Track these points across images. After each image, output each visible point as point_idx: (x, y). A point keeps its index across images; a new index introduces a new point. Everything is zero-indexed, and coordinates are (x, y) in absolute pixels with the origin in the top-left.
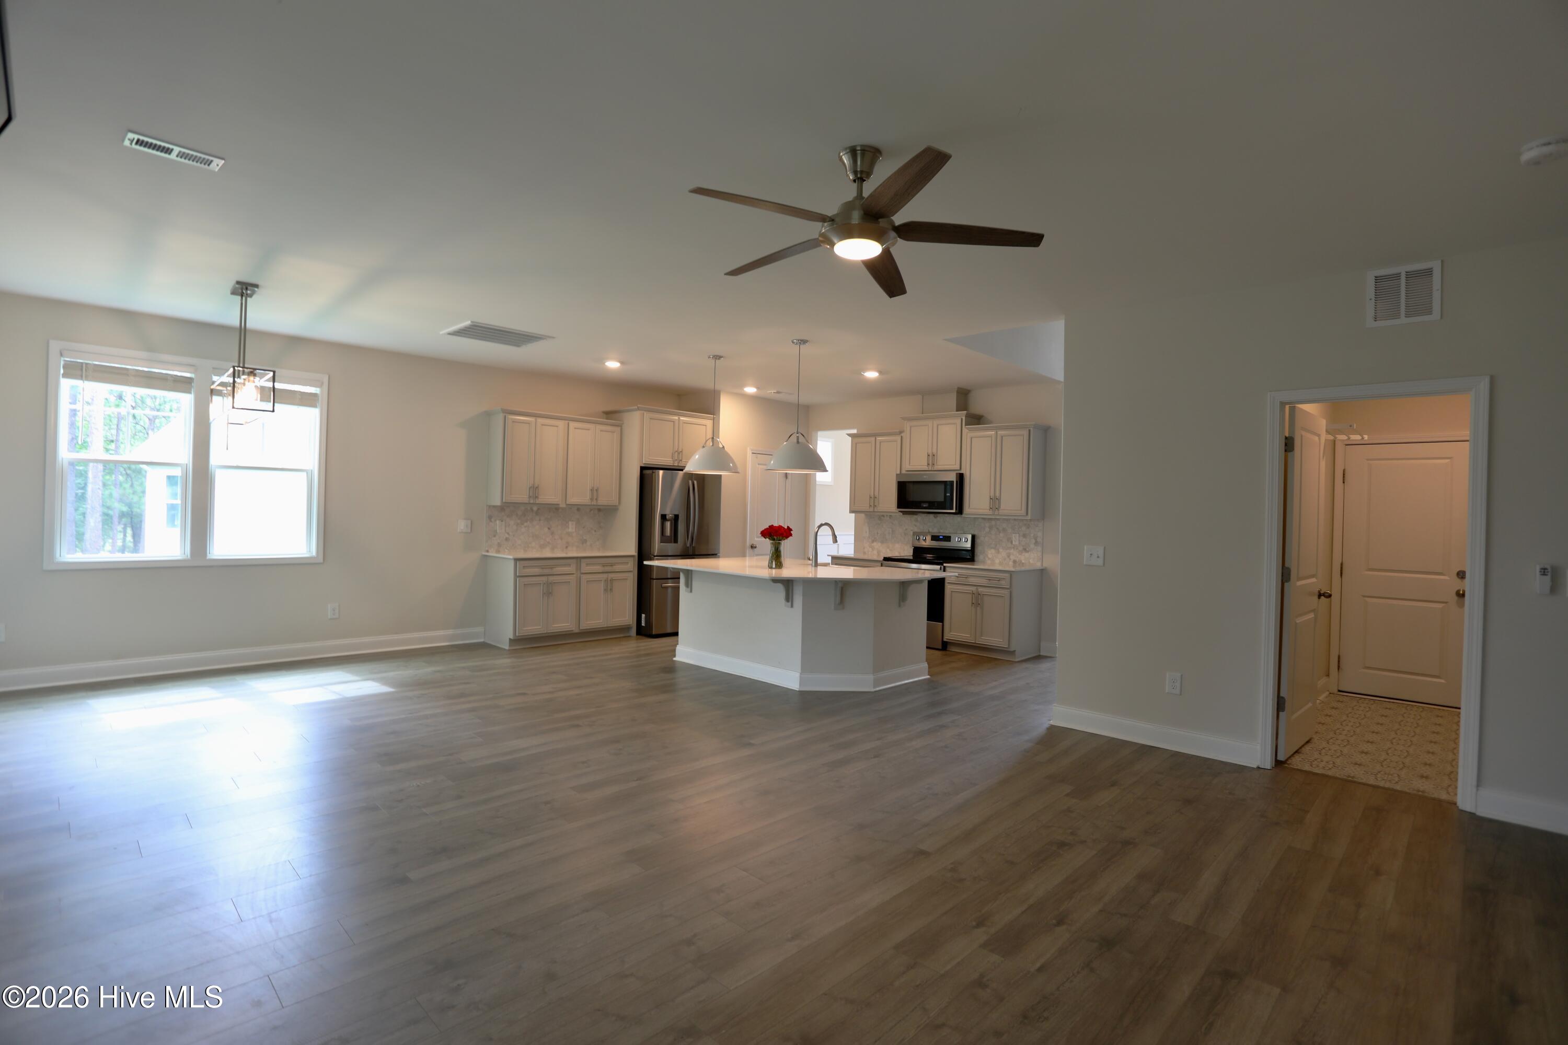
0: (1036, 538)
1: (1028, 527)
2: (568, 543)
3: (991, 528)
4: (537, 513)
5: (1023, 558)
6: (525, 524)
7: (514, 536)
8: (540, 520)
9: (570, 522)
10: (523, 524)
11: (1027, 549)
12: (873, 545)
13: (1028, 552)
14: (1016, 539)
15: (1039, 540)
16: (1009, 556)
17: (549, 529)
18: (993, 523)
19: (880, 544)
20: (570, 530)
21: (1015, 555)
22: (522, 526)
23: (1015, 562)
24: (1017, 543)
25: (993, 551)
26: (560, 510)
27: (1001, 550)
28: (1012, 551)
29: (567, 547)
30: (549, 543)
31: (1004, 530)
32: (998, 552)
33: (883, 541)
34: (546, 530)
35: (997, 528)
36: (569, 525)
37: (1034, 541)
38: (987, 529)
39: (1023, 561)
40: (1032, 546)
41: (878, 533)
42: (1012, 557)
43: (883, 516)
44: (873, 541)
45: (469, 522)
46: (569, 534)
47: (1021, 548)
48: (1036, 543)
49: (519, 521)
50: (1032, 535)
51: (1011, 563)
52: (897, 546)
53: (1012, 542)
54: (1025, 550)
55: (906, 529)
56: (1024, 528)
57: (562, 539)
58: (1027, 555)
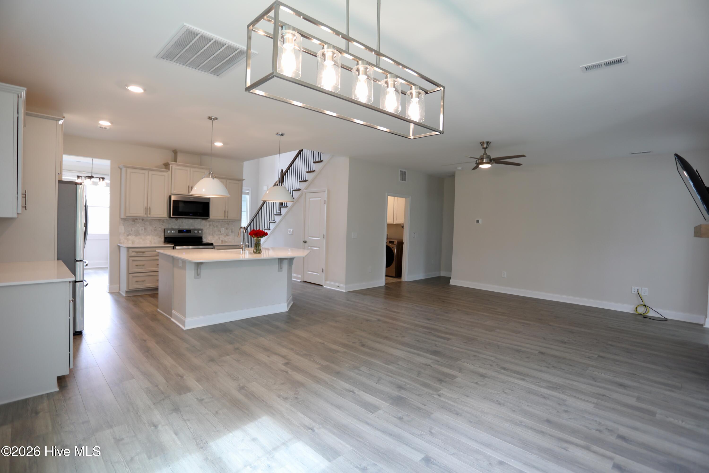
0: (232, 229)
1: (228, 224)
3: (210, 225)
5: (226, 239)
11: (228, 235)
12: (128, 237)
13: (228, 236)
14: (223, 230)
15: (233, 230)
16: (219, 238)
18: (211, 223)
19: (134, 237)
21: (222, 238)
23: (222, 241)
24: (224, 232)
25: (211, 236)
27: (215, 236)
28: (221, 236)
31: (217, 226)
32: (214, 237)
33: (137, 234)
35: (214, 226)
37: (231, 231)
38: (208, 226)
39: (226, 240)
40: (230, 233)
41: (132, 230)
42: (221, 239)
43: (137, 219)
44: (128, 235)
47: (225, 235)
48: (232, 232)
50: (230, 228)
51: (220, 242)
52: (149, 237)
53: (221, 232)
54: (227, 235)
55: (156, 227)
56: (226, 225)
58: (228, 237)
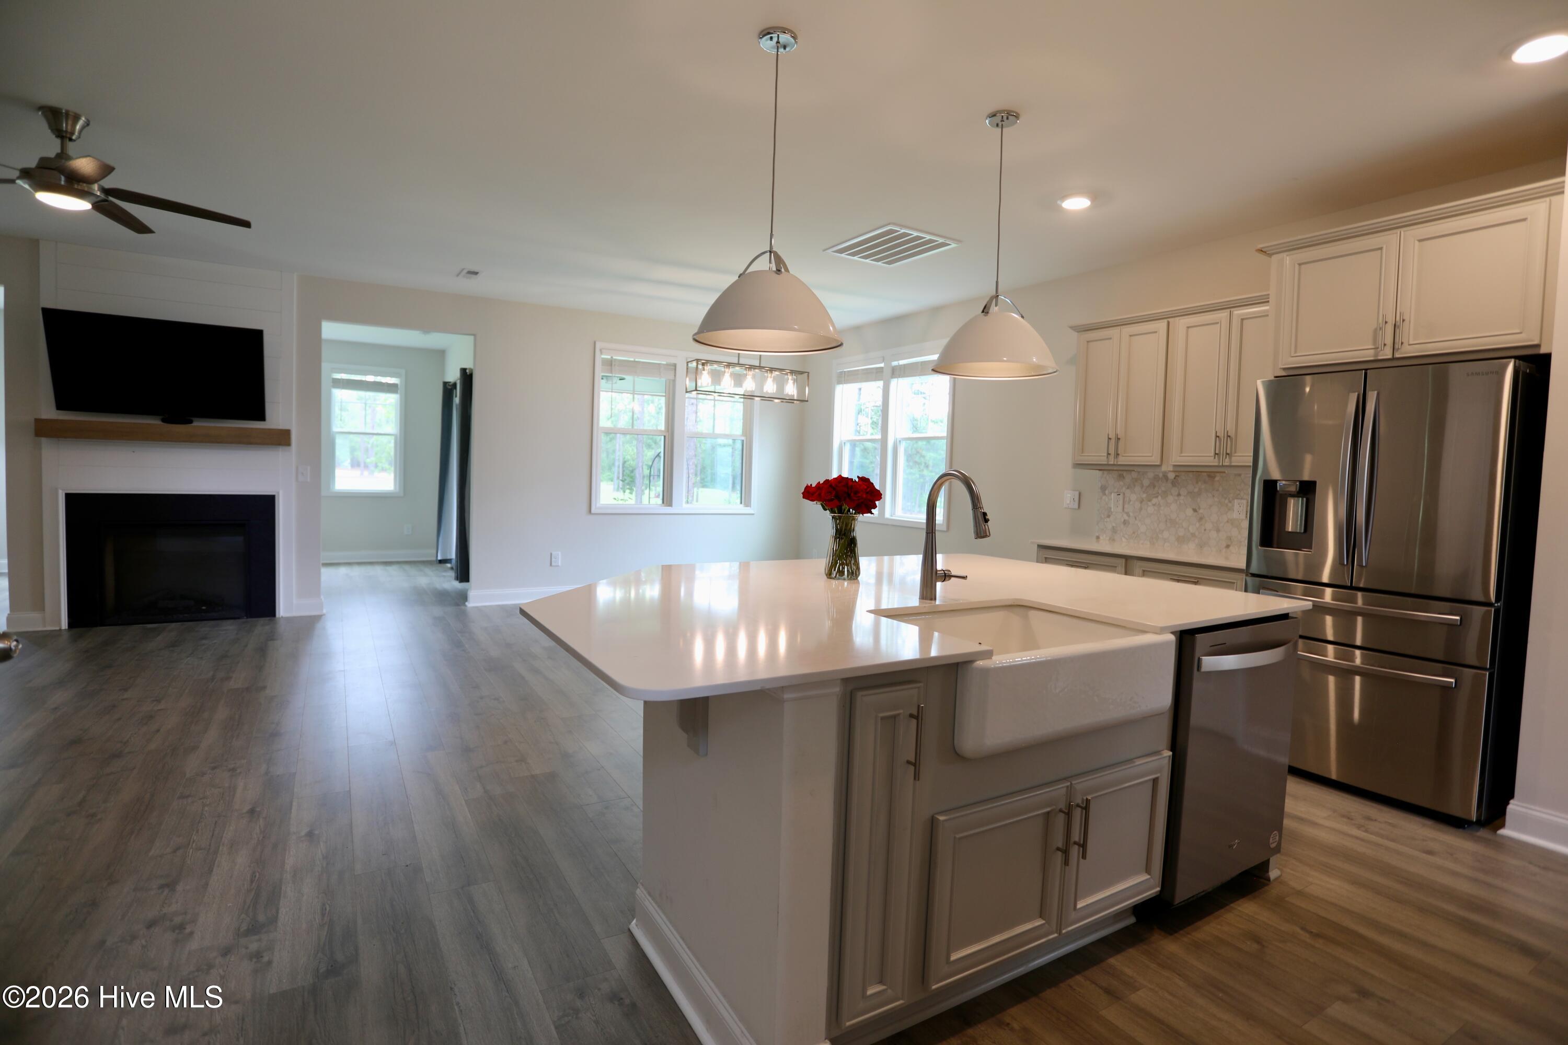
2: (1229, 538)
4: (1174, 483)
6: (1154, 501)
7: (1136, 518)
8: (1179, 495)
9: (1236, 501)
10: (1150, 501)
17: (1195, 510)
20: (1235, 515)
22: (1150, 503)
26: (1217, 479)
29: (1228, 546)
30: (1193, 535)
34: (1189, 512)
36: (1233, 506)
45: (1077, 493)
46: (1231, 522)
49: (1144, 496)
57: (1218, 531)
